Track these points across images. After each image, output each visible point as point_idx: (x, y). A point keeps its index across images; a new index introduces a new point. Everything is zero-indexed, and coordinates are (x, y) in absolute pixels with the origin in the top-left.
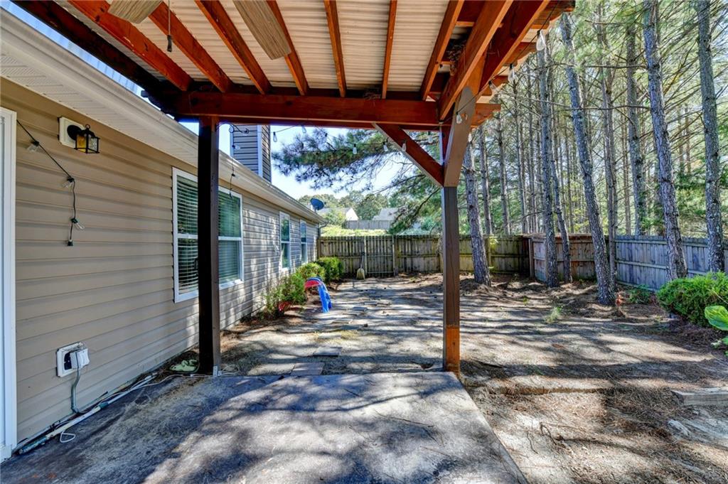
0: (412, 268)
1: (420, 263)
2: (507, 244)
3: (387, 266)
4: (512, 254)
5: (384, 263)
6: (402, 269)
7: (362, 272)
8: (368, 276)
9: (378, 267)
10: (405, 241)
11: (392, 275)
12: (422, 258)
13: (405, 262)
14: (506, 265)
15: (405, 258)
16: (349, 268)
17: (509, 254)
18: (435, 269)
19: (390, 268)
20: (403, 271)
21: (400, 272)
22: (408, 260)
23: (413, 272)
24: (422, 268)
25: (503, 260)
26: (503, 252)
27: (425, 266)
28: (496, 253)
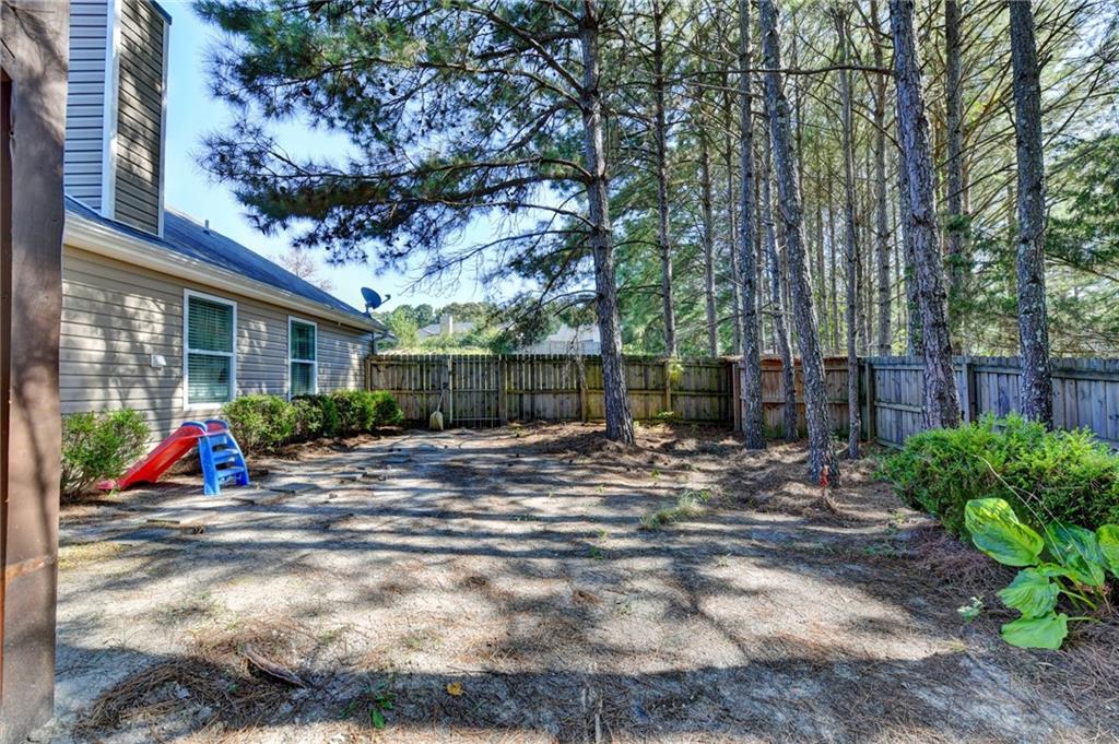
0: (533, 413)
1: (546, 403)
2: (699, 373)
3: (489, 408)
4: (709, 391)
5: (483, 402)
6: (514, 415)
7: (438, 417)
8: (448, 426)
9: (472, 410)
10: (520, 364)
11: (498, 424)
12: (551, 396)
13: (521, 402)
14: (697, 408)
15: (521, 395)
16: (422, 410)
17: (703, 390)
18: (574, 415)
19: (493, 412)
20: (516, 418)
21: (511, 420)
22: (526, 398)
23: (532, 419)
24: (549, 413)
25: (693, 401)
26: (693, 387)
27: (555, 410)
28: (681, 389)
